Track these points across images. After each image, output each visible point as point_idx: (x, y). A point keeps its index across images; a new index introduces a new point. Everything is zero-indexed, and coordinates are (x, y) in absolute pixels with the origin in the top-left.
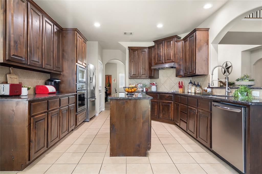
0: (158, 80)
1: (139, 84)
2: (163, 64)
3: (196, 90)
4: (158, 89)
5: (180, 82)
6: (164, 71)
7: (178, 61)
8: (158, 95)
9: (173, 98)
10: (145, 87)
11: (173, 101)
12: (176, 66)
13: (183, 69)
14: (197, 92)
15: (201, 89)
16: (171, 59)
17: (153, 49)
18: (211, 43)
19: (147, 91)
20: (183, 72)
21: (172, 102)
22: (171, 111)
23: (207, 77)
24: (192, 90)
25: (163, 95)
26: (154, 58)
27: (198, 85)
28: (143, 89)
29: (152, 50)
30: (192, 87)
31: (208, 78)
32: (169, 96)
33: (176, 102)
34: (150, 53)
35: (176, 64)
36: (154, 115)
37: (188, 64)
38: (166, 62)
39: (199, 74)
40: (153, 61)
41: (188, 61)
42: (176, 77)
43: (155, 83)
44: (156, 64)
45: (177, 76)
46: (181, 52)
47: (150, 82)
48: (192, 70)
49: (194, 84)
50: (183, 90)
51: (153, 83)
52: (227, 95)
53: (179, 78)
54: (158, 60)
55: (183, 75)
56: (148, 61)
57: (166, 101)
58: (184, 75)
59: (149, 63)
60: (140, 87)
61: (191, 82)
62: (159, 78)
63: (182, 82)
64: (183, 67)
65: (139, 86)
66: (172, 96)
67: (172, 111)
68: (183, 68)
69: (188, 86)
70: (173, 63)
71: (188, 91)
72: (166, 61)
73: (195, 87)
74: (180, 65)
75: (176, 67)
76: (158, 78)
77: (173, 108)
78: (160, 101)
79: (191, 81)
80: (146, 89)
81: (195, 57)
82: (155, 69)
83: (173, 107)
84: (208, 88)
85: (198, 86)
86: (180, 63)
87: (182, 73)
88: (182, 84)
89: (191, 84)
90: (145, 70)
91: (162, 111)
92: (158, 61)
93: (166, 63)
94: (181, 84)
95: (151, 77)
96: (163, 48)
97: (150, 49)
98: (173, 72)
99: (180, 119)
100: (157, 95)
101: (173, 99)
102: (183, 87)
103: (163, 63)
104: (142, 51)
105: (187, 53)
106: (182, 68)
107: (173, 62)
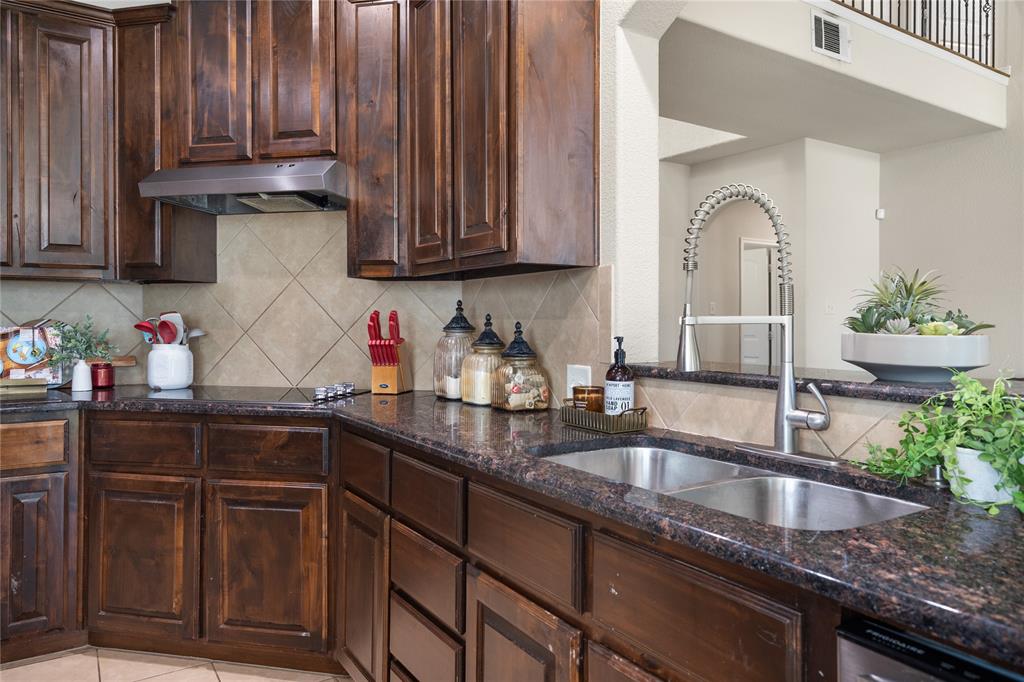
0: (209, 294)
1: (26, 335)
2: (244, 167)
3: (509, 386)
4: (207, 368)
5: (377, 314)
6: (256, 225)
7: (366, 150)
8: (196, 427)
9: (325, 452)
10: (87, 352)
11: (320, 479)
12: (352, 188)
13: (405, 218)
14: (515, 401)
15: (539, 378)
16: (311, 133)
17: (157, 36)
18: (623, 23)
19: (109, 388)
20: (405, 238)
21: (316, 486)
22: (307, 569)
23: (583, 284)
24: (470, 383)
25: (242, 427)
26: (165, 115)
27: (518, 349)
28: (68, 372)
29: (150, 38)
30: (474, 358)
31: (595, 292)
32: (292, 435)
33: (349, 488)
34: (127, 64)
35: (351, 171)
36: (157, 615)
37: (449, 178)
38: (271, 150)
39: (535, 259)
40: (158, 138)
41: (448, 150)
42: (351, 280)
43: (176, 319)
44: (184, 164)
45: (355, 269)
46: (385, 76)
47: (139, 312)
48: (477, 223)
49: (489, 339)
50: (400, 379)
51: (164, 325)
52: (787, 450)
53: (375, 282)
54: (205, 135)
55: (405, 262)
56: (114, 132)
57: (271, 484)
58: (415, 266)
59: (122, 145)
60: (30, 360)
61: (460, 323)
62: (215, 282)
63: (393, 317)
64: (405, 201)
65: (27, 350)
66: (319, 436)
67: (314, 565)
68: (404, 212)
69: (442, 346)
70: (329, 164)
71: (443, 391)
72: (267, 145)
73: (494, 360)
74: (377, 183)
75: (352, 197)
76: (210, 278)
77: (324, 542)
78: (210, 482)
79: (460, 309)
80: (102, 373)
81: (503, 114)
82: (176, 208)
83: (325, 527)
84: (611, 376)
85: (521, 353)
86: (383, 171)
87: (395, 249)
88: (395, 329)
89: (458, 335)
90: (84, 210)
91: (236, 575)
92: (198, 139)
93: (266, 158)
94: (385, 332)
95: (140, 271)
96: (241, 32)
97: (129, 33)
98: (328, 234)
99: (392, 586)
100: (188, 434)
101: (325, 463)
102: (400, 351)
103: (243, 159)
104: (50, 36)
105: (437, 86)
106: (397, 207)
107: (326, 154)
